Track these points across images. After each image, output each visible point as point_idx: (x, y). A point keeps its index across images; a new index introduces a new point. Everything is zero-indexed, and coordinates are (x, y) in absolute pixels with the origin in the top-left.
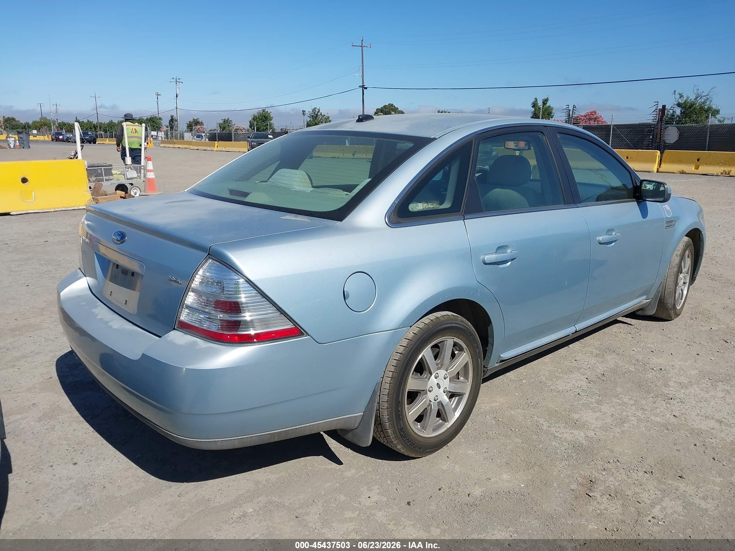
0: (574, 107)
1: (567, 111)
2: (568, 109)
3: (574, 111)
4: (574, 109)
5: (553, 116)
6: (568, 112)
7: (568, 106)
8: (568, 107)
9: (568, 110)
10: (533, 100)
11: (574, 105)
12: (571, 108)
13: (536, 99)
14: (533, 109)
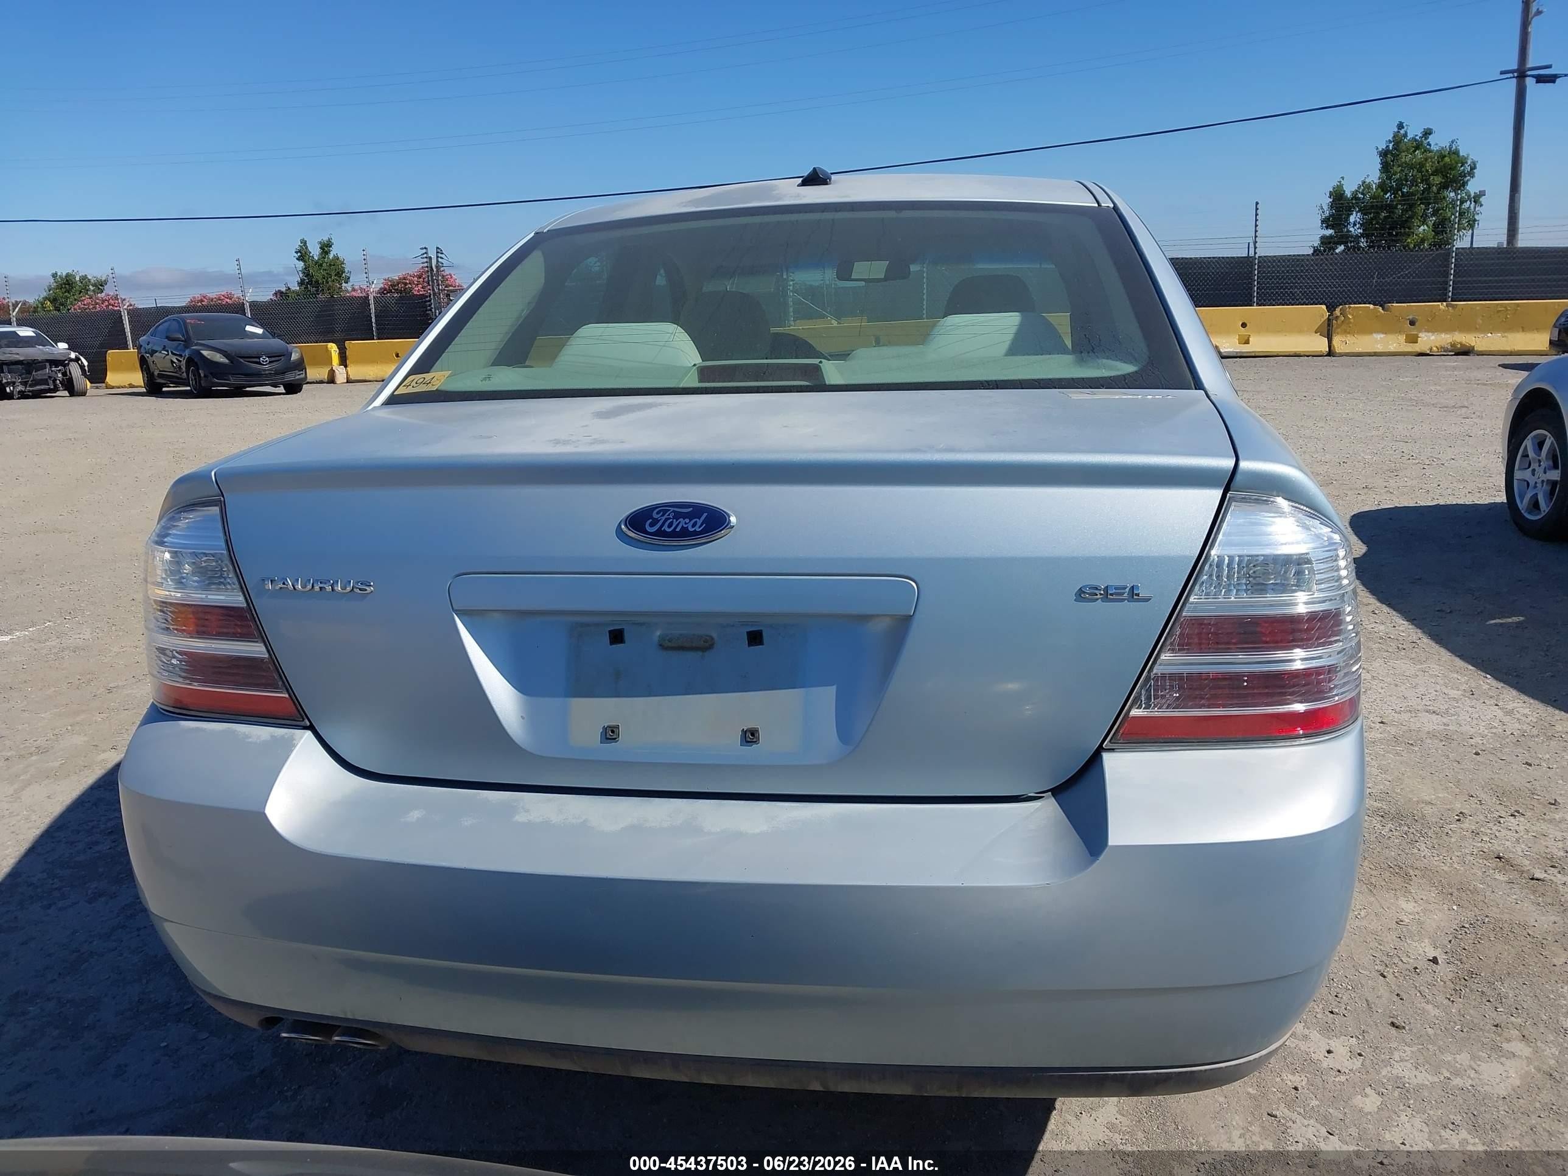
0: (439, 251)
1: (425, 260)
2: (425, 255)
3: (440, 260)
4: (440, 255)
5: (349, 278)
6: (427, 262)
7: (424, 251)
8: (426, 253)
9: (426, 258)
10: (297, 245)
11: (438, 248)
12: (432, 254)
13: (304, 242)
14: (301, 265)
